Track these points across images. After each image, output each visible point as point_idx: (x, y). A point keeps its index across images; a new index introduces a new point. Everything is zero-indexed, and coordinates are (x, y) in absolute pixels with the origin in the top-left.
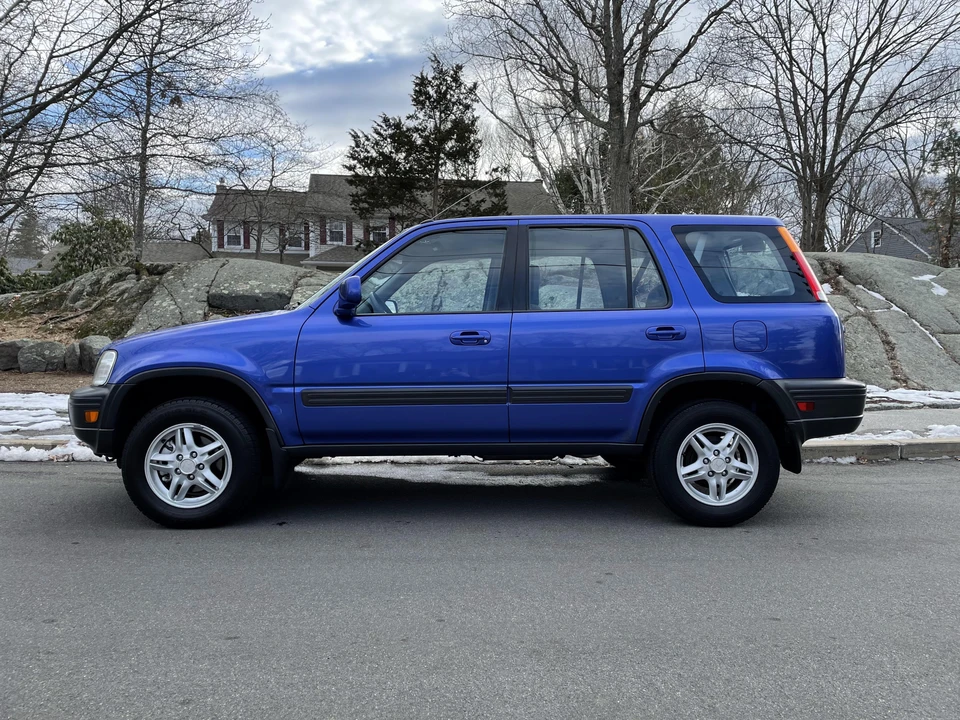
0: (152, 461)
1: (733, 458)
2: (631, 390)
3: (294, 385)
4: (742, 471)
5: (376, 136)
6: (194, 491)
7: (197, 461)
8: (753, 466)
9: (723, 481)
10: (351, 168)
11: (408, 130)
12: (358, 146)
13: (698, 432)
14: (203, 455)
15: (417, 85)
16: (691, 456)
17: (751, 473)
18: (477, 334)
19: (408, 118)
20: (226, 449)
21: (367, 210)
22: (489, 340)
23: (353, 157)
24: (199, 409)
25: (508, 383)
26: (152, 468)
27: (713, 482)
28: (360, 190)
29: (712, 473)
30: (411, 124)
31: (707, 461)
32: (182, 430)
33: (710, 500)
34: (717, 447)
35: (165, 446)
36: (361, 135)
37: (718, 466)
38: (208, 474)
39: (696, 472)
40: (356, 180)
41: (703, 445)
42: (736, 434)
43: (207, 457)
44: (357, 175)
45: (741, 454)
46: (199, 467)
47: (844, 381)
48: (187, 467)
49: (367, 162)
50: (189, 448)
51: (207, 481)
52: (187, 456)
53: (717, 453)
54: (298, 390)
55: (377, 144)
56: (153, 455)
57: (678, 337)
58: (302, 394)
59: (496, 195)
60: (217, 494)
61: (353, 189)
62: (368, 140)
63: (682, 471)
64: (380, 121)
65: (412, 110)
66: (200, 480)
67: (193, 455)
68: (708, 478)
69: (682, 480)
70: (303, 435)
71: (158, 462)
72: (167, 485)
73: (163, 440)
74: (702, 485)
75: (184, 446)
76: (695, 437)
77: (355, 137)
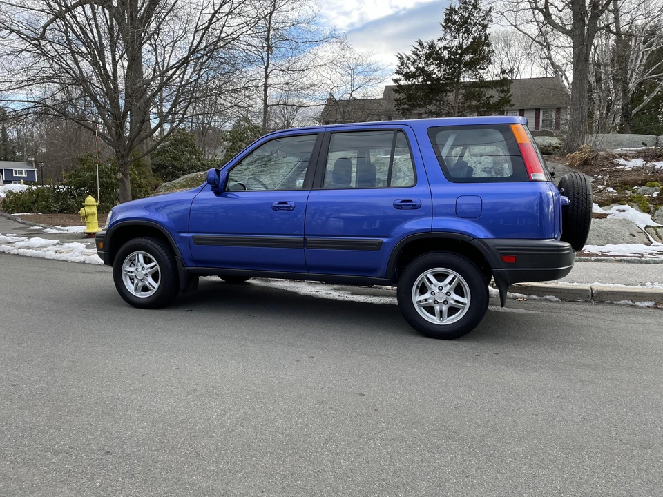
0: (125, 271)
1: (452, 293)
2: (382, 243)
3: (189, 233)
4: (457, 301)
5: (414, 56)
6: (144, 289)
7: (145, 272)
8: (466, 299)
9: (445, 308)
10: (395, 81)
11: (440, 49)
12: (402, 65)
13: (428, 273)
14: (148, 269)
15: (446, 15)
16: (423, 289)
17: (466, 304)
18: (286, 204)
19: (439, 40)
20: (158, 267)
21: (407, 110)
22: (294, 208)
23: (398, 73)
24: (144, 244)
25: (304, 235)
26: (125, 274)
27: (437, 308)
28: (402, 96)
29: (436, 302)
30: (441, 44)
31: (433, 294)
32: (138, 254)
34: (441, 284)
35: (132, 263)
36: (404, 56)
37: (441, 297)
38: (150, 280)
39: (426, 300)
40: (399, 89)
41: (431, 283)
42: (455, 276)
43: (149, 270)
44: (400, 86)
45: (459, 290)
46: (146, 275)
48: (141, 275)
49: (408, 76)
50: (141, 265)
51: (150, 283)
52: (140, 269)
53: (440, 288)
54: (191, 235)
55: (415, 61)
56: (127, 268)
57: (415, 207)
58: (193, 237)
59: (502, 92)
60: (155, 291)
61: (397, 96)
62: (409, 59)
63: (416, 299)
64: (416, 45)
65: (442, 34)
66: (147, 283)
67: (143, 268)
68: (434, 305)
69: (415, 305)
70: (197, 262)
71: (127, 271)
72: (133, 283)
73: (131, 260)
74: (430, 310)
75: (139, 263)
76: (426, 276)
77: (401, 58)
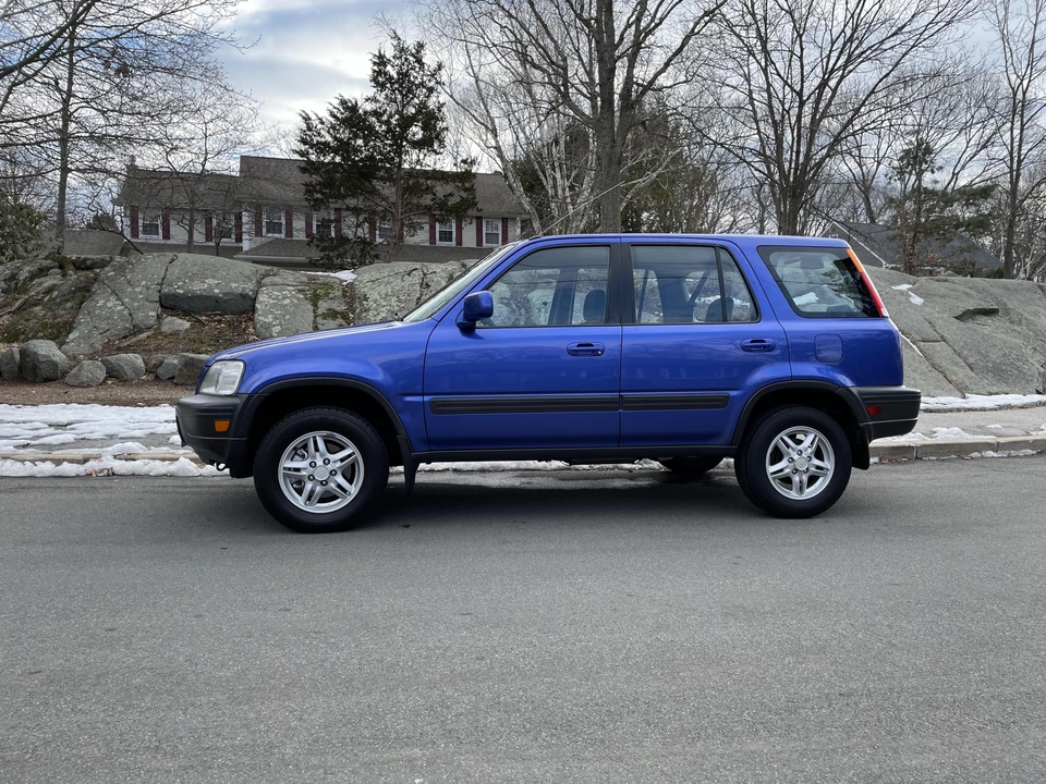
0: (285, 469)
1: (813, 457)
2: (729, 397)
3: (423, 395)
4: (818, 467)
5: (332, 120)
6: (328, 497)
7: (330, 467)
8: (829, 464)
9: (805, 478)
10: (301, 154)
11: (366, 113)
12: (309, 129)
13: (783, 434)
14: (335, 462)
15: (375, 63)
16: (777, 456)
17: (828, 470)
18: (592, 345)
19: (367, 100)
20: (358, 455)
21: (321, 201)
22: (603, 352)
23: (304, 141)
24: (332, 418)
25: (621, 391)
26: (285, 475)
27: (796, 479)
28: (315, 179)
29: (796, 471)
30: (369, 107)
31: (792, 460)
32: (314, 437)
33: (793, 495)
34: (800, 447)
35: (296, 454)
36: (313, 117)
37: (801, 464)
38: (341, 480)
39: (781, 470)
40: (309, 167)
41: (788, 446)
42: (816, 436)
43: (339, 464)
44: (309, 162)
45: (819, 454)
46: (333, 473)
47: (903, 388)
48: (322, 474)
49: (323, 148)
50: (322, 455)
51: (339, 486)
52: (320, 462)
53: (800, 453)
54: (427, 398)
55: (333, 127)
56: (286, 463)
57: (769, 348)
58: (431, 402)
59: (466, 190)
60: (350, 499)
61: (306, 178)
62: (322, 123)
63: (771, 469)
64: (336, 103)
65: (371, 91)
66: (333, 485)
67: (326, 462)
68: (792, 475)
69: (770, 477)
70: (429, 441)
71: (289, 469)
72: (300, 492)
73: (295, 448)
74: (787, 481)
75: (318, 454)
76: (782, 439)
77: (307, 119)
